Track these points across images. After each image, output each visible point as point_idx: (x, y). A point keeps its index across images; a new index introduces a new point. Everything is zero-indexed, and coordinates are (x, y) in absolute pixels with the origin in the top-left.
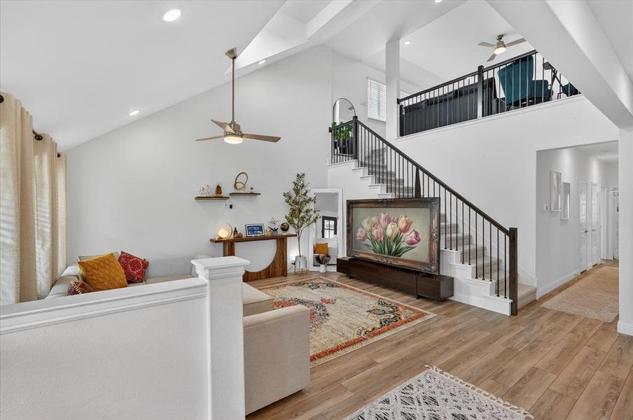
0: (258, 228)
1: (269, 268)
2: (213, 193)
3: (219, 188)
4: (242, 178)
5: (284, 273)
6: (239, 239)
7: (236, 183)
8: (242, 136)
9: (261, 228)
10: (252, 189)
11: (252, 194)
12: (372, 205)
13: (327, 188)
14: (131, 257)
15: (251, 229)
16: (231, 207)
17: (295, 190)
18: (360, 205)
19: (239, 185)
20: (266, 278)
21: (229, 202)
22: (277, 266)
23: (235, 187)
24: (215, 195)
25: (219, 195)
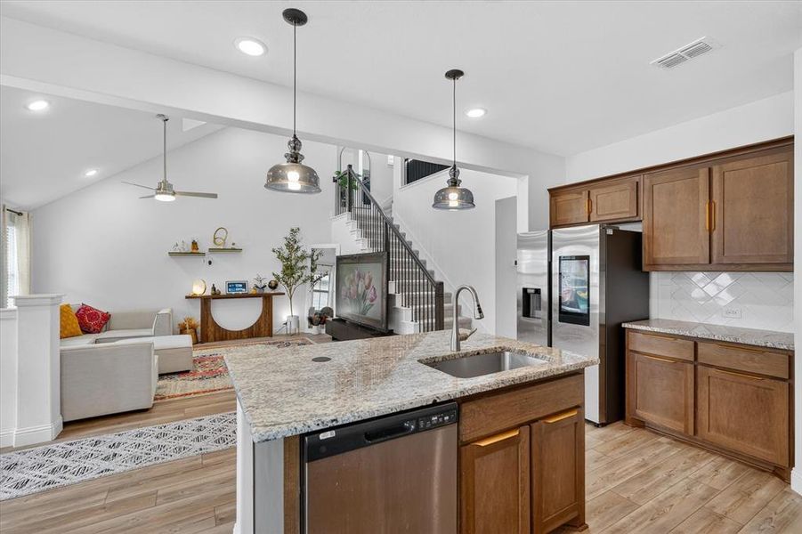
0: (241, 285)
1: (252, 327)
2: (189, 248)
3: (194, 244)
4: (221, 234)
5: (270, 334)
6: (216, 295)
7: (215, 239)
8: (174, 194)
9: (244, 286)
10: (233, 244)
11: (234, 249)
12: (350, 261)
13: (330, 242)
14: (91, 309)
15: (232, 286)
16: (210, 263)
17: (287, 245)
18: (345, 261)
19: (218, 241)
20: (248, 337)
21: (207, 259)
22: (262, 325)
23: (214, 242)
24: (191, 251)
25: (195, 251)
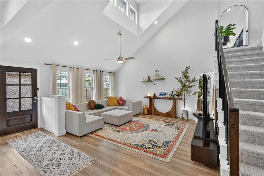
0: (164, 94)
1: (168, 112)
2: (147, 79)
3: (149, 77)
4: (157, 73)
6: (155, 97)
10: (162, 76)
11: (162, 79)
15: (161, 94)
19: (156, 76)
20: (166, 116)
21: (153, 83)
